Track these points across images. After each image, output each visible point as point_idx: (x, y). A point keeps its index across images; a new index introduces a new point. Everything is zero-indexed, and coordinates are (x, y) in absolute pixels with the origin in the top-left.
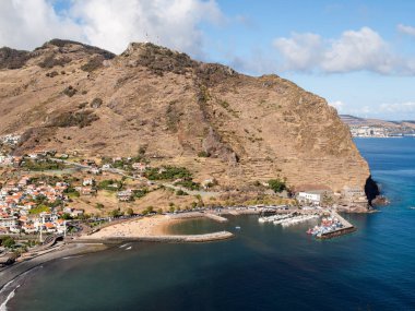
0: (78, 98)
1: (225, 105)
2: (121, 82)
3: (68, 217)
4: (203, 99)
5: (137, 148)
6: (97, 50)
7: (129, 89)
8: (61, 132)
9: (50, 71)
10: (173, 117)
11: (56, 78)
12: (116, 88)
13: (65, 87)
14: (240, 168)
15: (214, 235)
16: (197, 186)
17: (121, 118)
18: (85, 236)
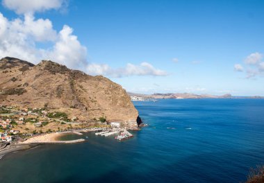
0: (17, 83)
1: (81, 87)
2: (37, 76)
3: (12, 134)
4: (72, 84)
5: (44, 104)
6: (26, 62)
7: (41, 79)
8: (9, 97)
9: (5, 70)
10: (59, 92)
11: (7, 74)
12: (35, 79)
13: (11, 78)
14: (88, 113)
15: (77, 141)
16: (69, 120)
17: (36, 92)
18: (20, 143)
